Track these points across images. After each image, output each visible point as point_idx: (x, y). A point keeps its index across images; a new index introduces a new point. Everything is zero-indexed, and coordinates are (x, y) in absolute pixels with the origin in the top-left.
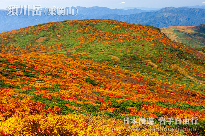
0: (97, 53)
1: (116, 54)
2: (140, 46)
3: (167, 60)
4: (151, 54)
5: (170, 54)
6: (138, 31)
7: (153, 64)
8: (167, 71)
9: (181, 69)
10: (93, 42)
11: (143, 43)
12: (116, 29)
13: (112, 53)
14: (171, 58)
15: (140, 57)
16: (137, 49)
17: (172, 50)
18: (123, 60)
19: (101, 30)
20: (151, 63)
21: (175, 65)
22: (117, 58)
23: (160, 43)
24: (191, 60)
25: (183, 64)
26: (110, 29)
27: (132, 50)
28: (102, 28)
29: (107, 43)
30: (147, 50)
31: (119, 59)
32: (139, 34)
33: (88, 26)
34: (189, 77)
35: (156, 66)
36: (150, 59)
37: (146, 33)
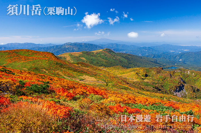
0: (15, 67)
1: (26, 67)
2: (41, 62)
3: (54, 69)
4: (45, 66)
5: (56, 65)
6: (41, 55)
7: (46, 71)
8: (53, 74)
9: (60, 73)
10: (15, 62)
11: (42, 61)
12: (30, 55)
13: (23, 67)
14: (56, 68)
15: (39, 68)
16: (38, 64)
17: (57, 64)
18: (30, 70)
19: (21, 55)
20: (45, 70)
21: (58, 71)
22: (26, 69)
23: (51, 60)
24: (66, 68)
25: (61, 70)
26: (27, 54)
27: (35, 65)
28: (22, 54)
29: (23, 62)
30: (44, 64)
31: (27, 70)
32: (41, 56)
33: (14, 53)
34: (64, 76)
35: (47, 72)
36: (45, 69)
37: (45, 56)
